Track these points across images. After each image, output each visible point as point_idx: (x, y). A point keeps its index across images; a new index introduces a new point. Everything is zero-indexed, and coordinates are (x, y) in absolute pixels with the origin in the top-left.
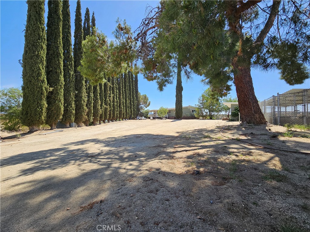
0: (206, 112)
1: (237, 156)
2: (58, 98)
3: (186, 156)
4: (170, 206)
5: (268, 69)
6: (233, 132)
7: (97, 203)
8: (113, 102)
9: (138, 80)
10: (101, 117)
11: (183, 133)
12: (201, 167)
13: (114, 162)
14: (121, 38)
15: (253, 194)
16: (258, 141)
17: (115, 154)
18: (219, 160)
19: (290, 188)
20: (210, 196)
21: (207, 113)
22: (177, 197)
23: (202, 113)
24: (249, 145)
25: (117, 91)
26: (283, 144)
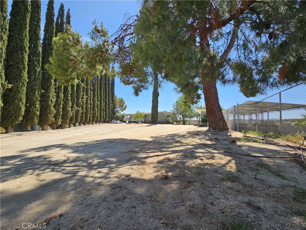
0: (179, 118)
1: (202, 160)
2: (18, 96)
3: (157, 161)
4: (135, 213)
5: (226, 84)
6: (201, 137)
7: (56, 218)
8: (86, 104)
9: (115, 83)
10: (71, 120)
11: (156, 137)
12: (169, 171)
13: (81, 170)
14: (98, 40)
15: (211, 194)
16: (220, 146)
17: (84, 161)
18: (187, 164)
19: (240, 187)
20: (175, 200)
21: (181, 118)
22: (144, 204)
23: (176, 119)
24: (213, 150)
25: (92, 93)
26: (239, 148)
